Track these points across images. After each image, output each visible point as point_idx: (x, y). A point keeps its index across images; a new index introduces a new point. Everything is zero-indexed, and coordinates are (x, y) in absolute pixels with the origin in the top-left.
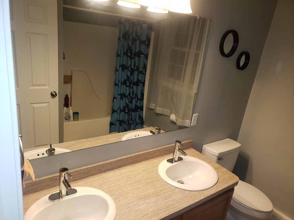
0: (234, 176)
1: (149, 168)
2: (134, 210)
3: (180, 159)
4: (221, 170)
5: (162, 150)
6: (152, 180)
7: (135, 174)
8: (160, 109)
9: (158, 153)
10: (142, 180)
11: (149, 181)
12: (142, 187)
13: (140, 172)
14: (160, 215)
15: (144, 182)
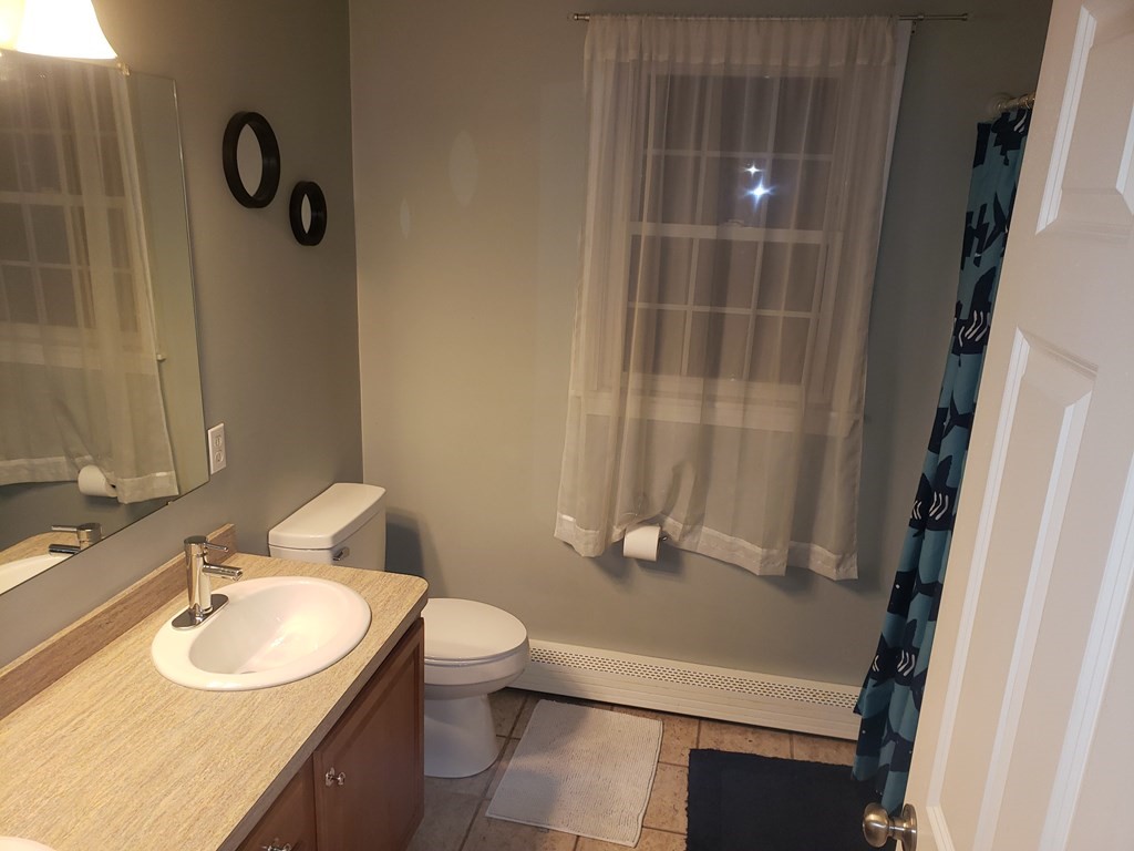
0: (410, 581)
1: (116, 676)
2: (145, 827)
3: (219, 601)
4: (366, 580)
5: (136, 598)
6: (152, 709)
7: (68, 723)
9: (125, 612)
10: (113, 725)
11: (142, 717)
12: (129, 746)
13: (87, 706)
14: (248, 792)
15: (124, 727)
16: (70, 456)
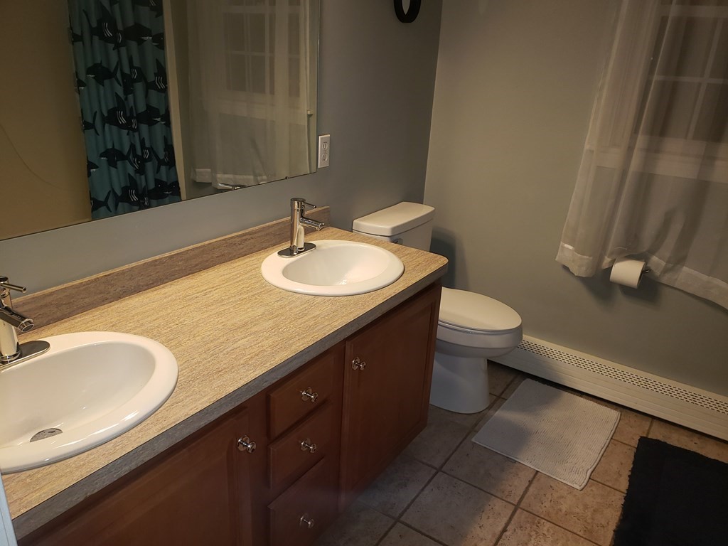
0: (436, 257)
1: (238, 274)
2: (225, 352)
3: (309, 247)
4: (406, 252)
5: (260, 234)
6: (252, 294)
7: (203, 291)
8: (226, 176)
9: (252, 240)
10: (226, 297)
11: (244, 297)
12: (231, 309)
13: (216, 285)
14: (293, 348)
15: (232, 299)
16: (255, 175)
